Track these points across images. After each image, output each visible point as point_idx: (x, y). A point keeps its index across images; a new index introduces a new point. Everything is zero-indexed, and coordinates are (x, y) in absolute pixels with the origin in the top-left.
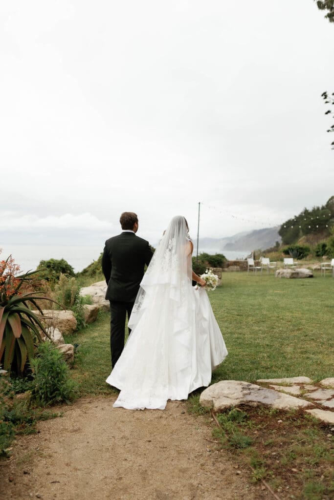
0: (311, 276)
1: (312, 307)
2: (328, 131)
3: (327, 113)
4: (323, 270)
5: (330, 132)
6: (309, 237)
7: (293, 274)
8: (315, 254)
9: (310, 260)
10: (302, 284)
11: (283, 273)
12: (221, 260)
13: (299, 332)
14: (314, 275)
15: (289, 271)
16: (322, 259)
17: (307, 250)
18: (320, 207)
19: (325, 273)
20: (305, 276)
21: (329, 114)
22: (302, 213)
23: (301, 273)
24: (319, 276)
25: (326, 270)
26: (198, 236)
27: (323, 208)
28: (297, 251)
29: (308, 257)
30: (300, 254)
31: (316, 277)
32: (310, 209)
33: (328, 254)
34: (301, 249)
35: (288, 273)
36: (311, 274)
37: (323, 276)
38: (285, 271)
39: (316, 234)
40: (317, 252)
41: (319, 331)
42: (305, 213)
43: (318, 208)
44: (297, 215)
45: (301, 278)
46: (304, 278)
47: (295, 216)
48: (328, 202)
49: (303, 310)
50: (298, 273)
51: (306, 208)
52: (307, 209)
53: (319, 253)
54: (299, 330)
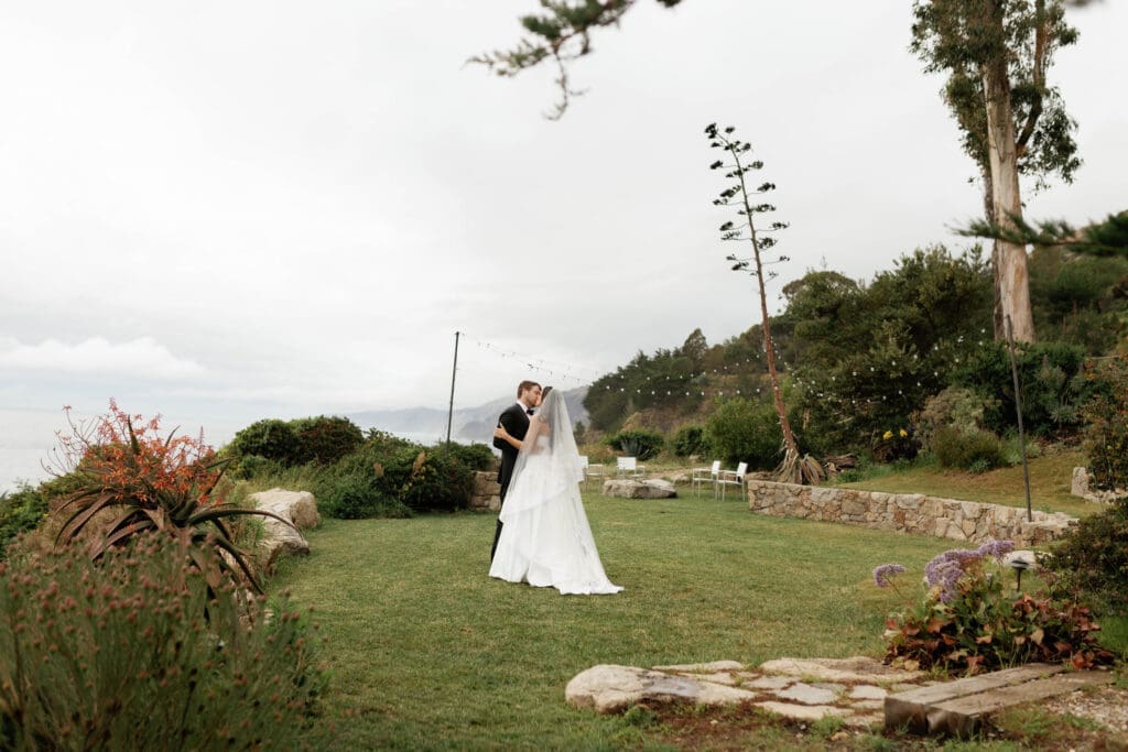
0: (673, 496)
1: (695, 553)
2: (717, 202)
3: (714, 167)
4: (696, 483)
5: (719, 206)
6: (648, 414)
7: (638, 489)
8: (674, 451)
9: (664, 462)
10: (660, 509)
11: (619, 488)
12: (485, 456)
13: (689, 594)
14: (679, 493)
15: (631, 483)
16: (689, 462)
17: (658, 441)
18: (672, 350)
19: (700, 490)
20: (660, 494)
21: (718, 169)
22: (633, 362)
23: (654, 488)
24: (688, 496)
25: (703, 483)
26: (451, 403)
27: (677, 353)
28: (639, 444)
29: (660, 456)
30: (644, 449)
31: (682, 498)
32: (651, 355)
33: (699, 451)
34: (646, 438)
35: (628, 487)
36: (673, 490)
37: (696, 495)
38: (623, 483)
39: (661, 409)
40: (679, 447)
41: (724, 591)
42: (639, 363)
43: (667, 353)
44: (624, 366)
45: (653, 498)
46: (659, 498)
47: (620, 369)
48: (688, 341)
49: (682, 558)
50: (647, 488)
51: (642, 353)
52: (645, 354)
53: (684, 448)
54: (686, 591)
